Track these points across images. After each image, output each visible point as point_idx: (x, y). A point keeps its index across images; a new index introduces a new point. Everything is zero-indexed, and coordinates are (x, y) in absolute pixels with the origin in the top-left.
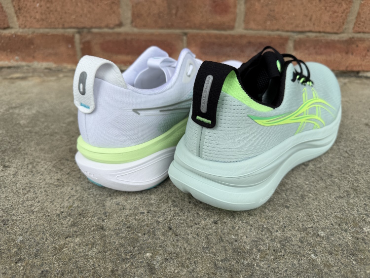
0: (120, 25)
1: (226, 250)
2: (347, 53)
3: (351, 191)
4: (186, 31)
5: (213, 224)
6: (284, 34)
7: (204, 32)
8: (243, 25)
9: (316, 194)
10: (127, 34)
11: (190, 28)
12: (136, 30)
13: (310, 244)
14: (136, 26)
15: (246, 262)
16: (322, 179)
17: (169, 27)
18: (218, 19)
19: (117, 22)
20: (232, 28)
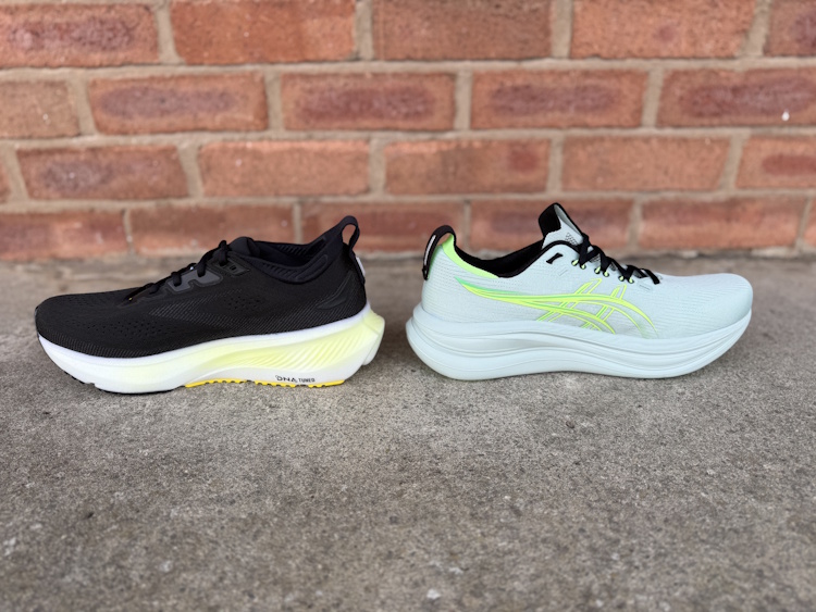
0: (367, 191)
1: (597, 491)
2: (728, 220)
3: (746, 424)
4: (470, 197)
5: (575, 466)
6: (625, 195)
7: (499, 197)
8: (559, 185)
9: (699, 429)
10: (377, 204)
11: (476, 191)
12: (391, 198)
13: (698, 483)
14: (392, 192)
15: (624, 502)
16: (704, 410)
17: (442, 192)
18: (521, 177)
19: (362, 187)
20: (541, 189)
